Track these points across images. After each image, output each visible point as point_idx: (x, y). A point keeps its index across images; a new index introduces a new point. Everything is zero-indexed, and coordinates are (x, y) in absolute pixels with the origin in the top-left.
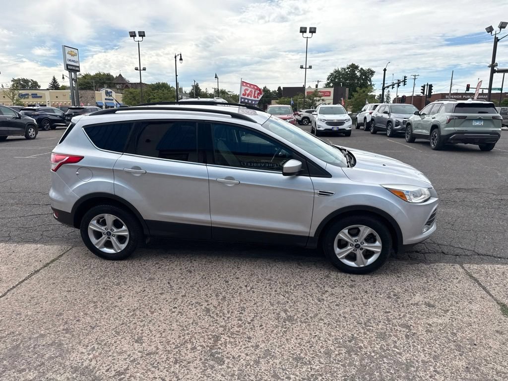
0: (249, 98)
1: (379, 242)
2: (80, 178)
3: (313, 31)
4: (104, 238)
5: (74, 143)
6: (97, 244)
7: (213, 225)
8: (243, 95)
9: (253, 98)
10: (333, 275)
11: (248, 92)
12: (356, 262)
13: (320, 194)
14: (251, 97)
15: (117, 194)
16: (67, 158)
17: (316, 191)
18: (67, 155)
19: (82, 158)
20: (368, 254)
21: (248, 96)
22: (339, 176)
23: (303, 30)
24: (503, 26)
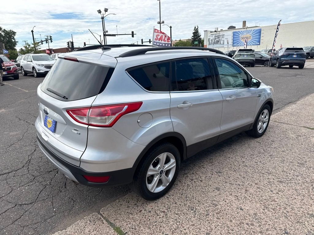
0: (160, 41)
1: (268, 116)
4: (157, 179)
6: (152, 188)
8: (156, 39)
9: (163, 42)
11: (159, 37)
12: (261, 130)
14: (162, 41)
16: (126, 107)
17: (258, 95)
19: (141, 103)
21: (159, 40)
24: (106, 10)
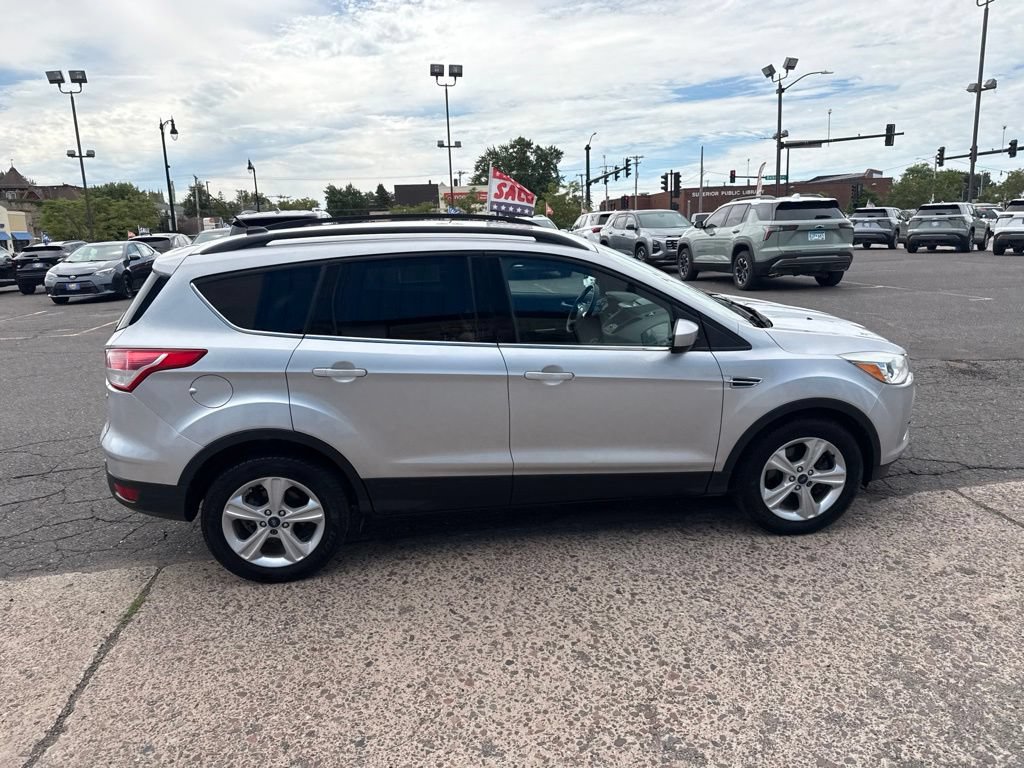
1: (840, 465)
2: (197, 401)
3: (456, 72)
4: (262, 534)
5: (169, 320)
6: (245, 550)
7: (515, 474)
10: (764, 542)
11: (505, 190)
12: (799, 511)
13: (734, 384)
14: (513, 199)
15: (300, 428)
16: (163, 356)
17: (726, 380)
18: (160, 351)
19: (203, 352)
20: (820, 491)
21: (506, 198)
22: (766, 346)
23: (437, 71)
24: (790, 64)
